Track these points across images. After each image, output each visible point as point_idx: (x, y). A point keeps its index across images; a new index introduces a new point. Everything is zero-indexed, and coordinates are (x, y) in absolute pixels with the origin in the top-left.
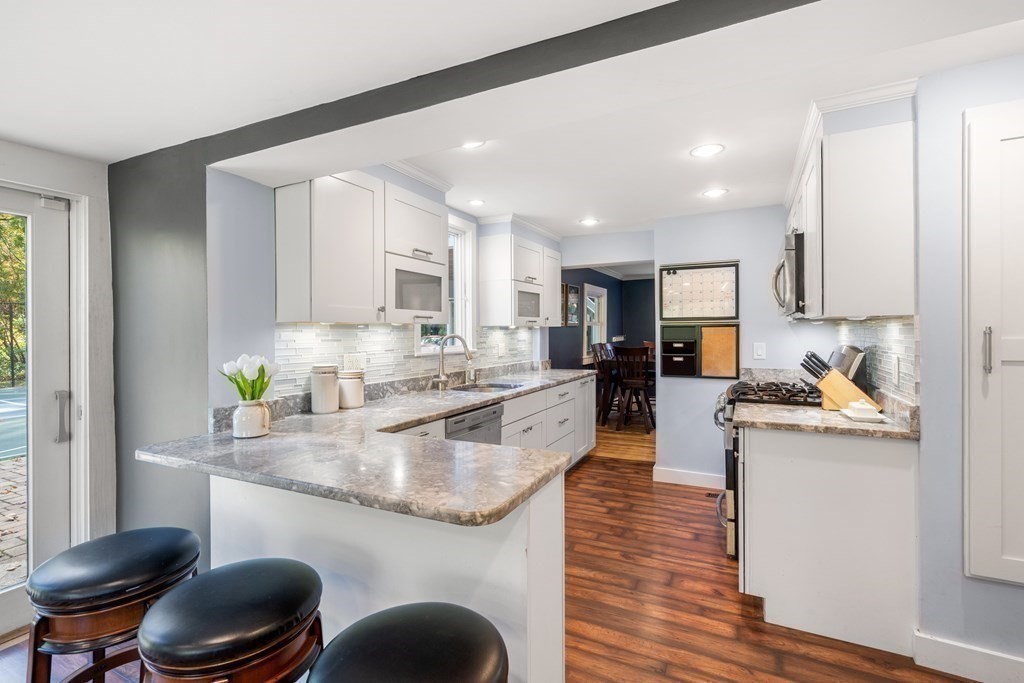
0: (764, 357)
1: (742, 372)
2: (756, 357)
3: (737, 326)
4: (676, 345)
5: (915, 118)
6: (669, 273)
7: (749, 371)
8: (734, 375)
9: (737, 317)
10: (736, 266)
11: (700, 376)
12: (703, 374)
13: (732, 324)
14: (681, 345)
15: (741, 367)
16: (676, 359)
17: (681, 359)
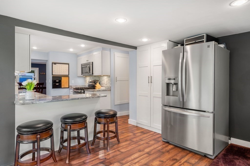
0: (73, 83)
1: (70, 86)
2: (72, 83)
3: (69, 77)
4: (57, 81)
5: (110, 51)
6: (54, 64)
7: (71, 86)
8: (68, 87)
9: (69, 75)
10: (69, 64)
11: (61, 88)
12: (62, 87)
13: (67, 76)
14: (58, 81)
15: (69, 85)
16: (57, 84)
17: (58, 84)
